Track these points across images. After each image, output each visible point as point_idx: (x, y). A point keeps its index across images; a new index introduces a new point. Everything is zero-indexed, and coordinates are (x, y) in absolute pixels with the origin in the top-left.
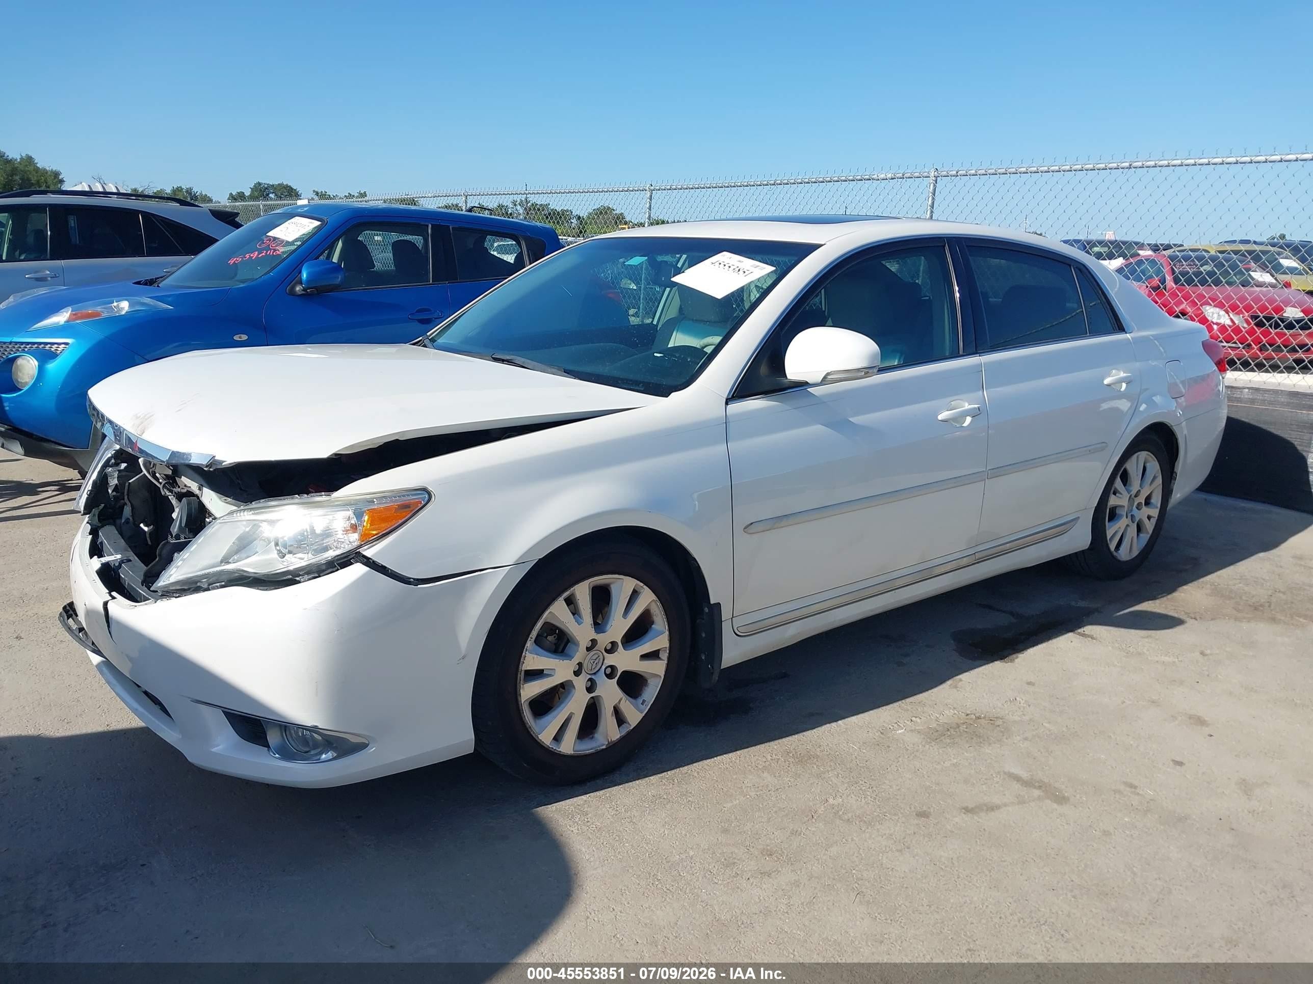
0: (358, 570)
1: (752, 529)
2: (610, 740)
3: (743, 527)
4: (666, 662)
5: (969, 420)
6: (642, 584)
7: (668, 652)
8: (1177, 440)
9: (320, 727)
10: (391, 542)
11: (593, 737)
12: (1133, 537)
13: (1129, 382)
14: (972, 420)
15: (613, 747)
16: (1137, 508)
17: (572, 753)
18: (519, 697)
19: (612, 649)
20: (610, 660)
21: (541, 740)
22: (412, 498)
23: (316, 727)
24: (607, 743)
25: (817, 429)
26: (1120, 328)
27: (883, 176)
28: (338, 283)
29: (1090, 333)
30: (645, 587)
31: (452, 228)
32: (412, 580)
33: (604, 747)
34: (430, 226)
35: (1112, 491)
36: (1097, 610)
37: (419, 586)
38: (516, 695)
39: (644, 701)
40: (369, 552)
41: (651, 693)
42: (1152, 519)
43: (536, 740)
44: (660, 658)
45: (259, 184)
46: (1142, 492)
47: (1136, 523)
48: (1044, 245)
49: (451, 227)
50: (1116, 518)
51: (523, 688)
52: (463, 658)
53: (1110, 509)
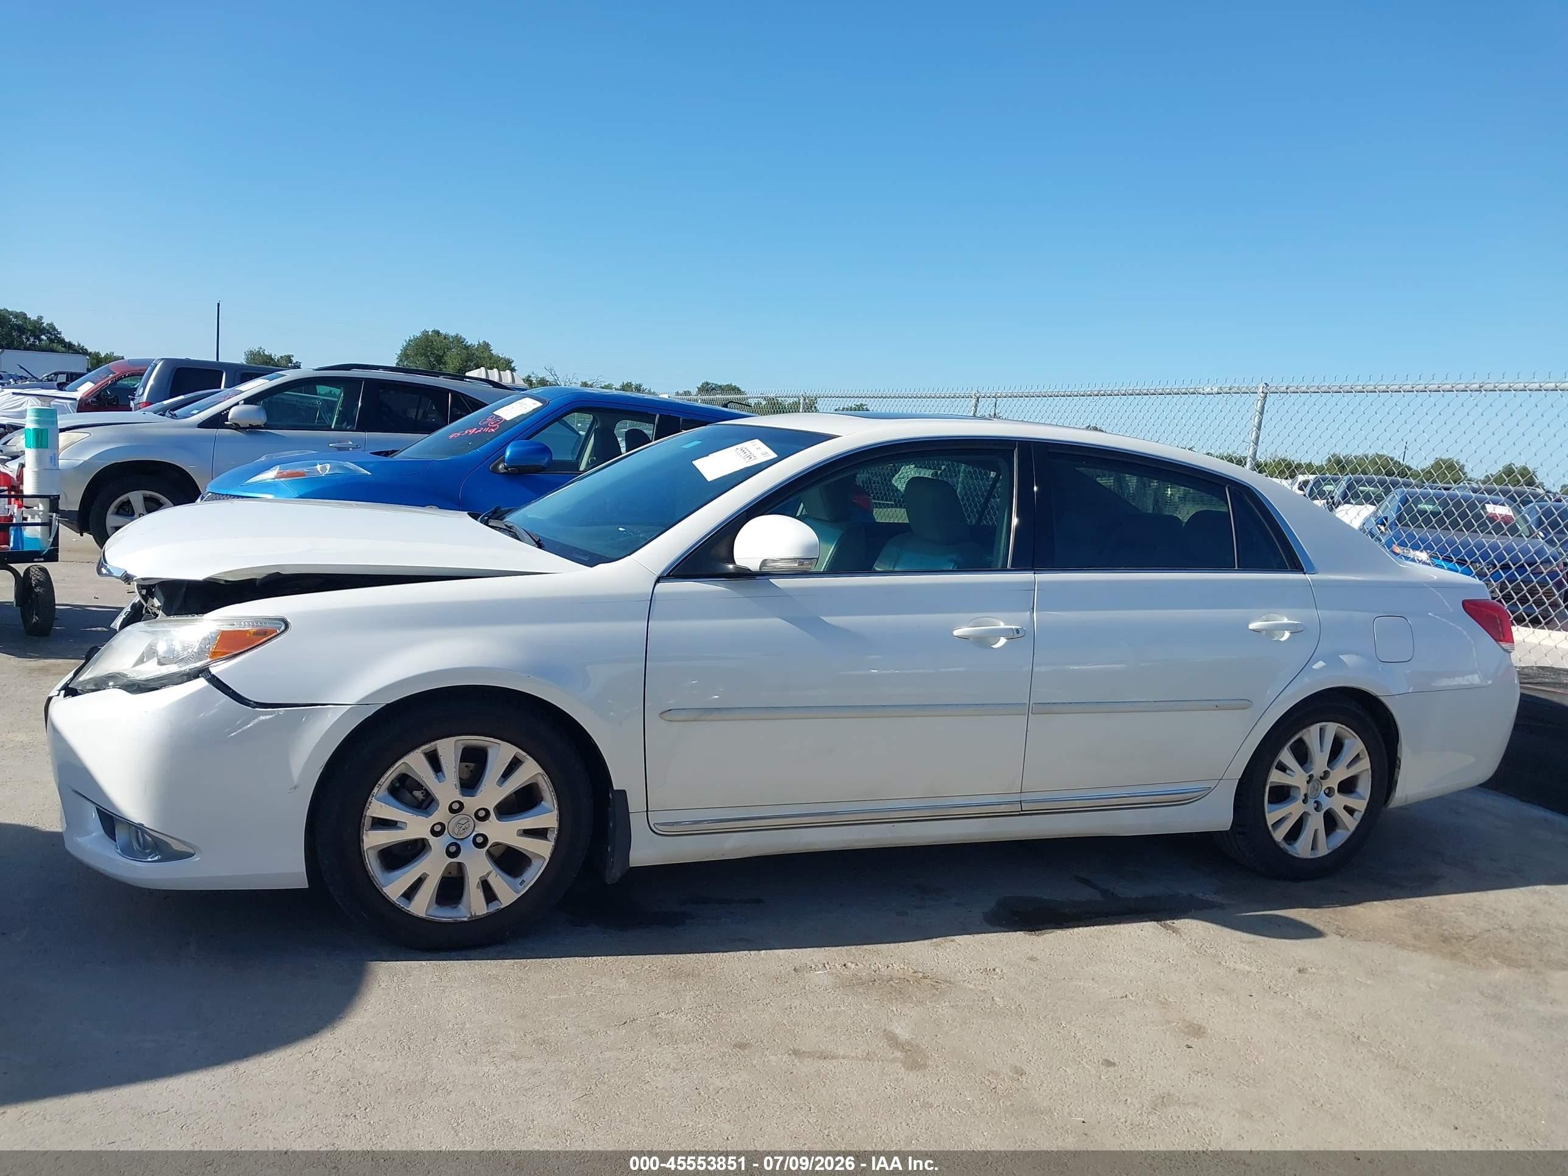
0: (201, 683)
1: (667, 716)
2: (473, 914)
3: (660, 713)
4: (553, 843)
5: (1003, 641)
6: (524, 754)
7: (556, 833)
8: (1391, 714)
9: (146, 826)
10: (237, 663)
11: (456, 907)
12: (1316, 831)
13: (1295, 631)
14: (1006, 643)
15: (476, 922)
16: (1327, 795)
17: (424, 916)
18: (361, 843)
19: (482, 816)
20: (483, 828)
21: (385, 893)
22: (268, 626)
23: (142, 825)
24: (469, 916)
25: (775, 623)
26: (1297, 567)
27: (1208, 390)
28: (543, 465)
29: (1238, 567)
30: (528, 757)
31: (683, 420)
32: (252, 703)
33: (465, 919)
34: (658, 416)
35: (1275, 763)
36: (1221, 906)
37: (257, 709)
38: (359, 840)
39: (523, 881)
40: (215, 670)
41: (532, 875)
42: (1356, 814)
43: (381, 893)
44: (547, 838)
45: (708, 384)
46: (1332, 773)
47: (1322, 812)
48: (1183, 460)
49: (681, 419)
50: (1287, 800)
51: (367, 834)
52: (295, 788)
53: (1270, 788)
